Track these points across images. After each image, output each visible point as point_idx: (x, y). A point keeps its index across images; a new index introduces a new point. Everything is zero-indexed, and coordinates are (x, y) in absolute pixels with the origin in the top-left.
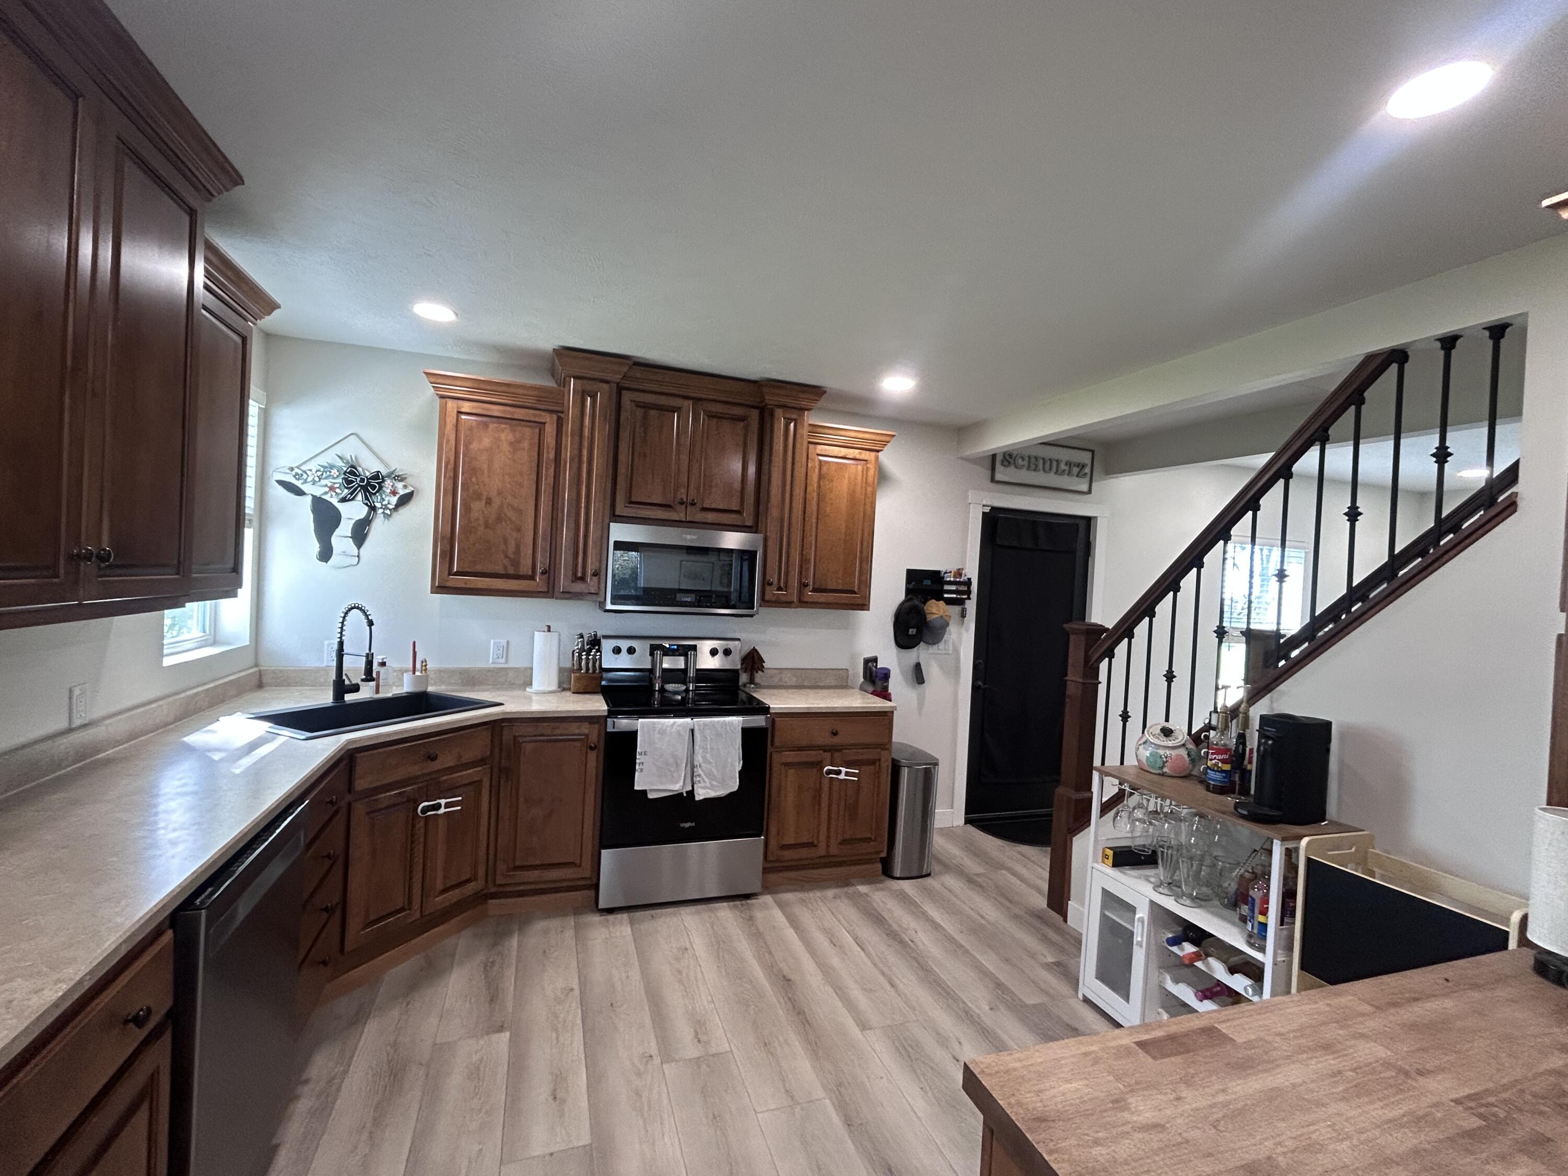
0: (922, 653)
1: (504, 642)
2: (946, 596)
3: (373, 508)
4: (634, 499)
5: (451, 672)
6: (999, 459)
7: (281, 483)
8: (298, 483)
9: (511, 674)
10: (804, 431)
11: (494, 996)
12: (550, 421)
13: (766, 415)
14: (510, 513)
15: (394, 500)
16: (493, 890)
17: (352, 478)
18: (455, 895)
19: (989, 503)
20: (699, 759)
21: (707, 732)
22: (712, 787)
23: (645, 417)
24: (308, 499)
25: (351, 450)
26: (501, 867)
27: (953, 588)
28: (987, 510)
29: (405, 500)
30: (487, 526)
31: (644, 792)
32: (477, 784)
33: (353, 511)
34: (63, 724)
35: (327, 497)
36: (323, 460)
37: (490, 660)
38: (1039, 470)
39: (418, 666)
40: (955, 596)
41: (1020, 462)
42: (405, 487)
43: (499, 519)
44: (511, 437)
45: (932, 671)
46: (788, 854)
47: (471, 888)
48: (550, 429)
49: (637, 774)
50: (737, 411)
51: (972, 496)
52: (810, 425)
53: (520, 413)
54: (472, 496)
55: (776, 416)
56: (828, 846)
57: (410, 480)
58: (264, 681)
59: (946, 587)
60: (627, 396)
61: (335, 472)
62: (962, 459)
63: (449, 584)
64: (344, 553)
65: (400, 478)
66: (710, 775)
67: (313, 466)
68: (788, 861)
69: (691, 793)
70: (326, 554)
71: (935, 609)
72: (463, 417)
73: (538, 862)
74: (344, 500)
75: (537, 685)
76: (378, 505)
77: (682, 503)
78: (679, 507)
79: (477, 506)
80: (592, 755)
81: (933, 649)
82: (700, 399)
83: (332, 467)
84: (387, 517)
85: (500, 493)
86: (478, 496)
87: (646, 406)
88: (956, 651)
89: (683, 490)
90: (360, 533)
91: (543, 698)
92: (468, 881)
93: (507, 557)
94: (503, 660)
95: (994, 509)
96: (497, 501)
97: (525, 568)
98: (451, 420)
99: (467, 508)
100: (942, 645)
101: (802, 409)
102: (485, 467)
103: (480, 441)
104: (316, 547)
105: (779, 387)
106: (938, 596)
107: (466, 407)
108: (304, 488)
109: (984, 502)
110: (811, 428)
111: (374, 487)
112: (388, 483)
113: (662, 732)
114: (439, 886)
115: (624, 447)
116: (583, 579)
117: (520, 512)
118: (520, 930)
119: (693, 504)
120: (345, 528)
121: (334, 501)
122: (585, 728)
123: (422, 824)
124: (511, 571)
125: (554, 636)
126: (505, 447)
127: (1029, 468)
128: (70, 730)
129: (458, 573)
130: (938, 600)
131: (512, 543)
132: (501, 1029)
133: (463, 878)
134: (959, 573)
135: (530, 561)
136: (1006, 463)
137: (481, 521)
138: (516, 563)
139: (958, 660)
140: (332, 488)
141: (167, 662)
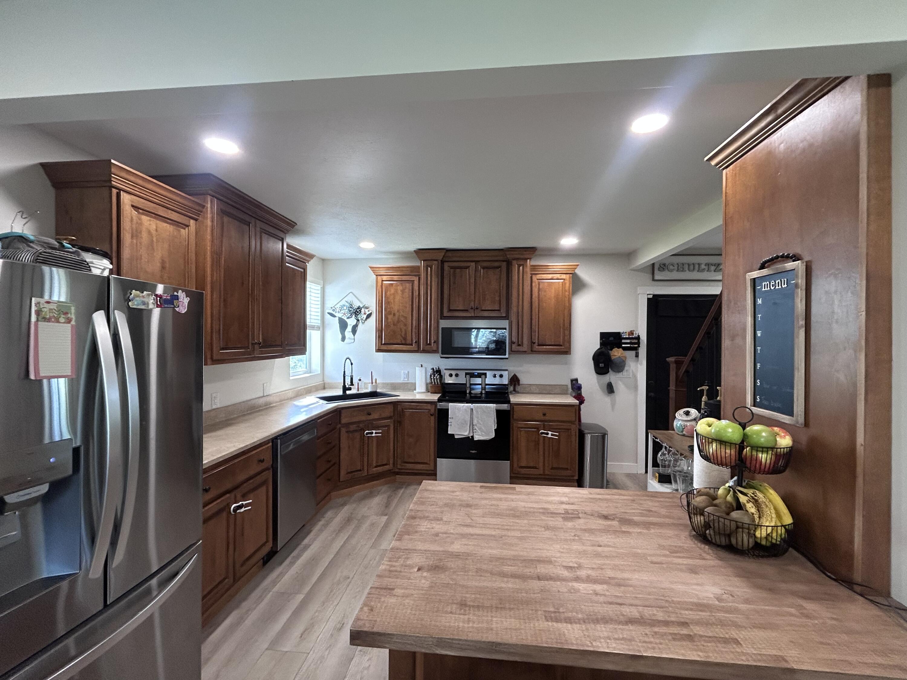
0: (612, 377)
1: (407, 372)
2: (623, 346)
3: (358, 320)
4: (451, 308)
5: (387, 384)
6: (656, 267)
7: (328, 313)
8: (334, 313)
9: (409, 385)
10: (528, 269)
11: (387, 505)
12: (416, 279)
13: (509, 264)
14: (402, 319)
15: (365, 316)
16: (397, 470)
17: (351, 309)
18: (380, 469)
19: (652, 293)
20: (475, 422)
21: (479, 410)
22: (482, 435)
23: (454, 273)
24: (337, 318)
25: (350, 298)
26: (399, 461)
27: (628, 341)
28: (651, 296)
29: (369, 316)
30: (394, 325)
31: (453, 435)
32: (388, 426)
33: (351, 322)
34: (262, 395)
35: (343, 317)
36: (341, 303)
37: (401, 380)
38: (686, 271)
39: (374, 381)
40: (629, 345)
41: (671, 267)
42: (369, 311)
43: (399, 321)
44: (401, 288)
45: (620, 386)
46: (523, 471)
47: (387, 468)
48: (416, 283)
49: (449, 427)
50: (496, 264)
51: (640, 290)
52: (531, 266)
53: (404, 278)
54: (388, 313)
55: (513, 264)
56: (544, 470)
57: (370, 308)
58: (326, 386)
59: (623, 341)
60: (446, 265)
61: (345, 308)
62: (632, 270)
63: (381, 348)
64: (349, 338)
65: (367, 308)
66: (480, 429)
67: (338, 306)
68: (523, 474)
69: (473, 437)
70: (343, 339)
71: (616, 353)
72: (384, 282)
73: (413, 461)
74: (348, 318)
75: (418, 390)
76: (360, 319)
77: (472, 308)
78: (471, 310)
79: (390, 317)
80: (432, 418)
81: (620, 375)
82: (479, 261)
83: (344, 306)
84: (363, 323)
85: (398, 311)
86: (390, 313)
87: (455, 268)
88: (635, 377)
89: (473, 303)
90: (354, 330)
91: (420, 395)
92: (386, 465)
93: (402, 337)
94: (406, 379)
95: (654, 296)
96: (397, 314)
97: (409, 341)
98: (380, 284)
99: (386, 318)
100: (625, 373)
101: (526, 259)
102: (392, 301)
103: (390, 291)
104: (340, 336)
105: (514, 251)
106: (619, 346)
107: (385, 278)
108: (336, 314)
109: (648, 293)
110: (532, 267)
111: (358, 312)
112: (363, 310)
113: (459, 409)
114: (375, 465)
115: (446, 287)
116: (430, 344)
117: (406, 318)
118: (406, 488)
119: (477, 309)
120: (349, 328)
121: (345, 318)
122: (429, 407)
123: (367, 439)
124: (403, 342)
125: (423, 369)
126: (399, 292)
127: (678, 270)
128: (264, 396)
129: (384, 344)
130: (618, 348)
131: (403, 330)
132: (386, 515)
133: (384, 463)
134: (631, 333)
135: (410, 338)
136: (661, 269)
137: (392, 323)
138: (405, 339)
139: (636, 380)
140: (344, 314)
141: (291, 378)
